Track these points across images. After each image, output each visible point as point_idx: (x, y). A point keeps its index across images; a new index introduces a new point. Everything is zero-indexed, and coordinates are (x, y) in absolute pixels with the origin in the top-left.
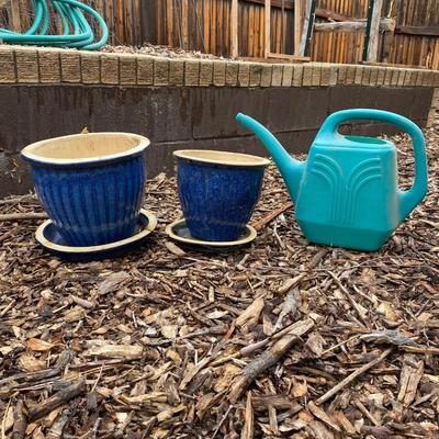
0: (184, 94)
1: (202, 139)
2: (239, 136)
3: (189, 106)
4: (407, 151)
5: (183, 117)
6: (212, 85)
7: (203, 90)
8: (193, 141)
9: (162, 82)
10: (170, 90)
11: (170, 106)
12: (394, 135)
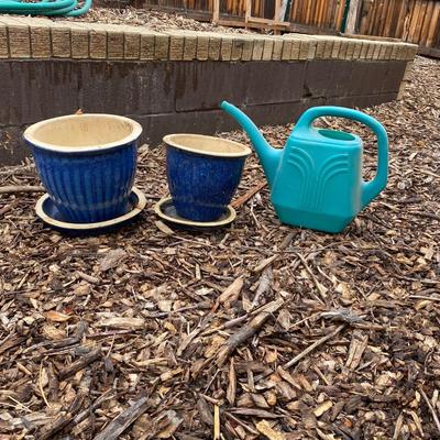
0: (168, 68)
1: (185, 111)
3: (173, 79)
5: (167, 90)
6: (195, 59)
7: (187, 64)
8: (175, 113)
9: (148, 56)
10: (155, 64)
11: (154, 79)
12: (365, 108)
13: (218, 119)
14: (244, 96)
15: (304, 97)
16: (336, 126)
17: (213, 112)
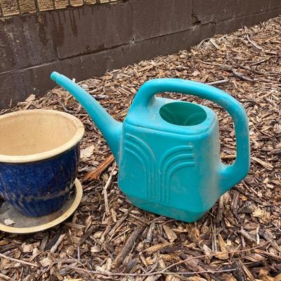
0: (40, 20)
1: (68, 58)
2: (106, 49)
3: (48, 29)
4: (262, 45)
5: (44, 41)
6: (69, 7)
7: (60, 12)
8: (59, 61)
9: (12, 11)
10: (23, 18)
11: (27, 33)
12: (253, 25)
13: (107, 59)
14: (131, 33)
15: (194, 24)
16: (224, 49)
17: (101, 52)
